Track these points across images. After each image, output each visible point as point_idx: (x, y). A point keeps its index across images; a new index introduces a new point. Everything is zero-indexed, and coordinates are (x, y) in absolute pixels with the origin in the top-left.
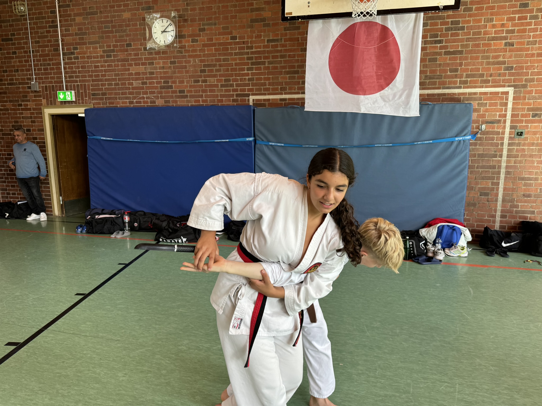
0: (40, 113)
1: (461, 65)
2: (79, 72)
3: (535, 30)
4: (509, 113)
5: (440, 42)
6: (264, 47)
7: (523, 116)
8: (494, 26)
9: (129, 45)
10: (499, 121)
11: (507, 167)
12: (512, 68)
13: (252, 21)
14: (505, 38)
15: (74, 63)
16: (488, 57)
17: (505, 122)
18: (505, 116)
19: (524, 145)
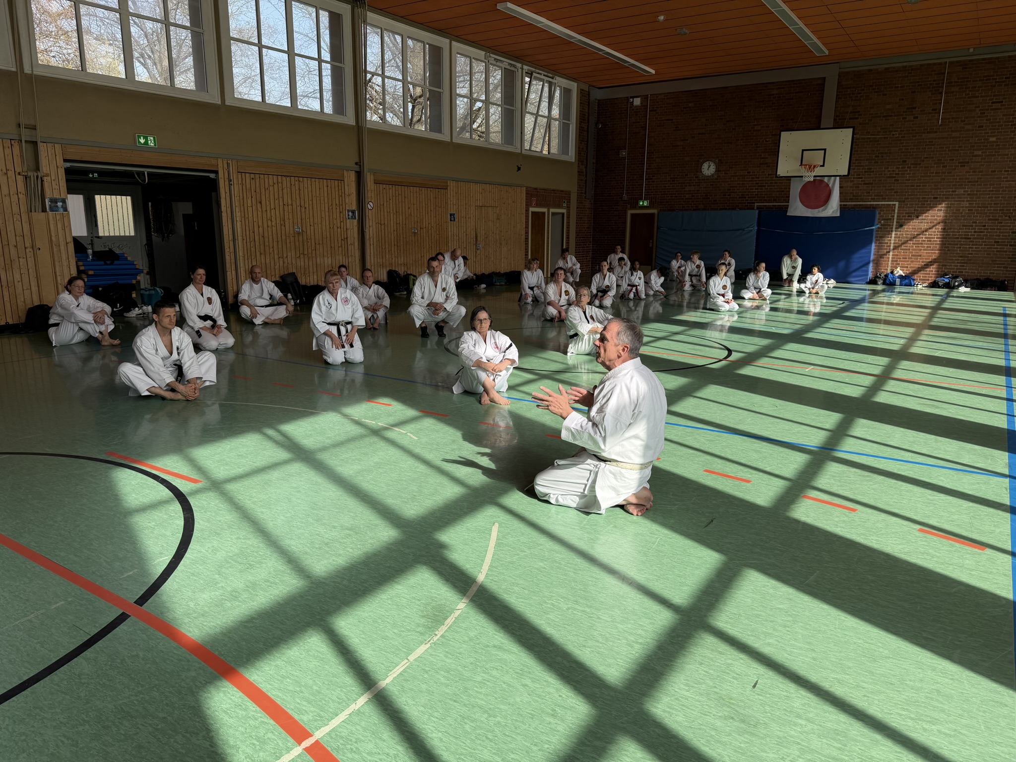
0: (626, 213)
1: (872, 190)
2: (654, 189)
3: (910, 174)
4: (896, 215)
5: (862, 178)
6: (766, 177)
7: (903, 216)
8: (889, 171)
9: (687, 175)
10: (890, 219)
11: (894, 243)
12: (897, 192)
13: (760, 164)
14: (895, 177)
15: (651, 184)
16: (886, 187)
17: (893, 219)
18: (894, 216)
19: (903, 232)
